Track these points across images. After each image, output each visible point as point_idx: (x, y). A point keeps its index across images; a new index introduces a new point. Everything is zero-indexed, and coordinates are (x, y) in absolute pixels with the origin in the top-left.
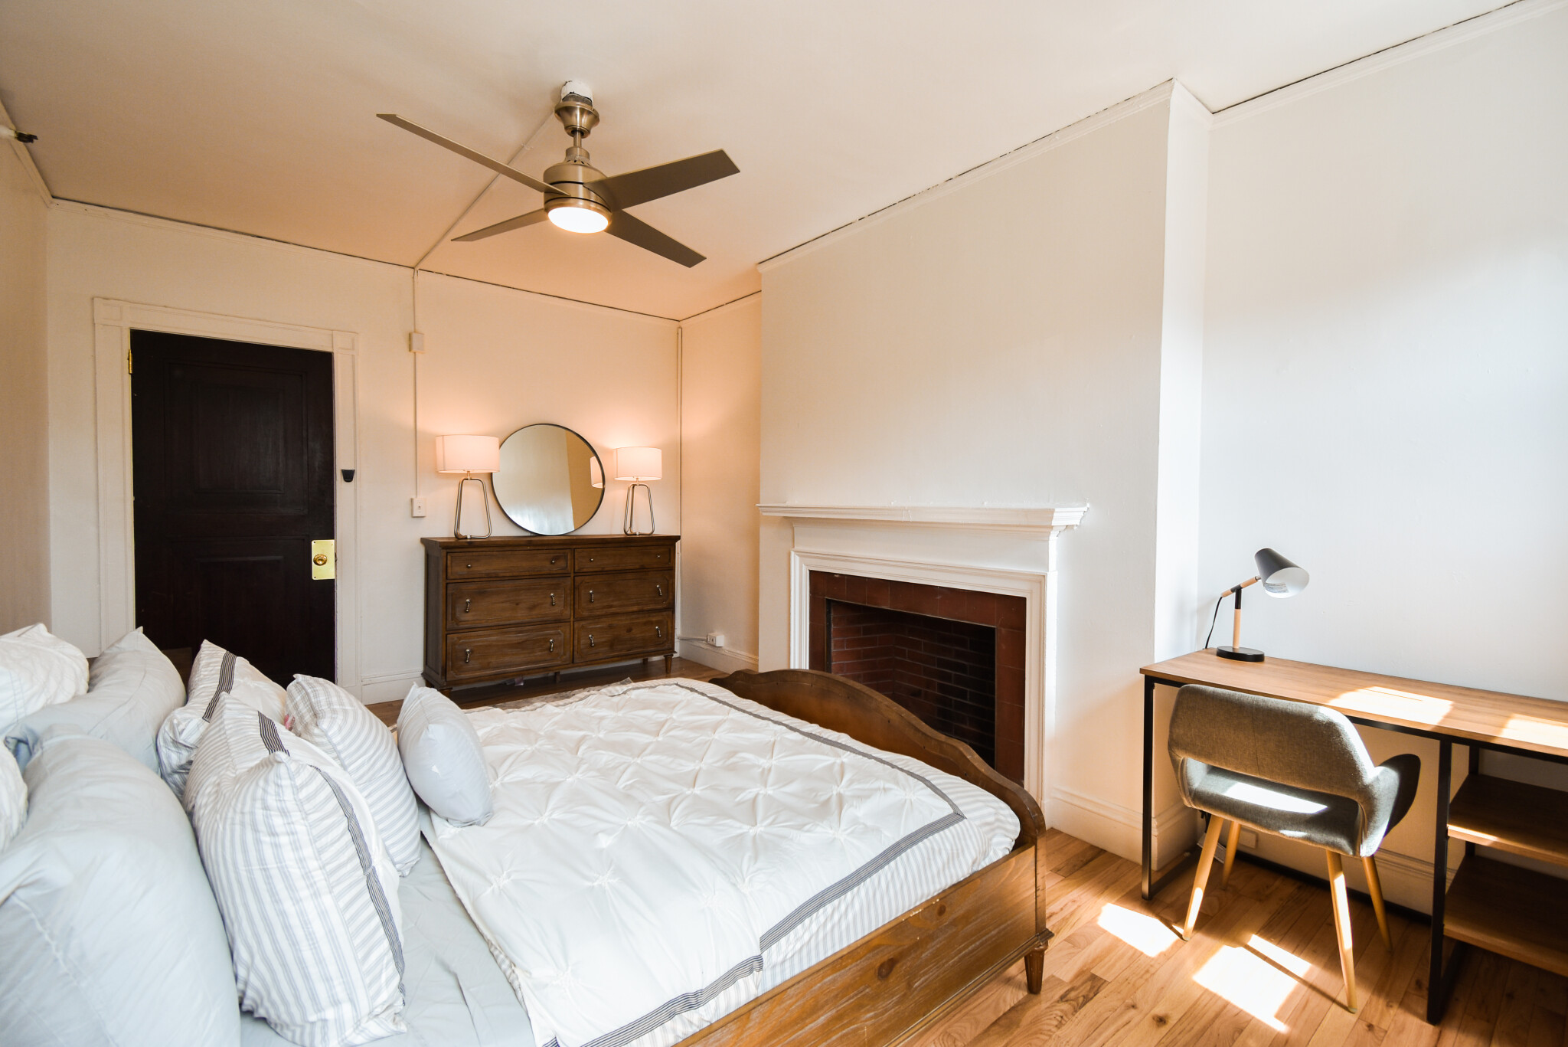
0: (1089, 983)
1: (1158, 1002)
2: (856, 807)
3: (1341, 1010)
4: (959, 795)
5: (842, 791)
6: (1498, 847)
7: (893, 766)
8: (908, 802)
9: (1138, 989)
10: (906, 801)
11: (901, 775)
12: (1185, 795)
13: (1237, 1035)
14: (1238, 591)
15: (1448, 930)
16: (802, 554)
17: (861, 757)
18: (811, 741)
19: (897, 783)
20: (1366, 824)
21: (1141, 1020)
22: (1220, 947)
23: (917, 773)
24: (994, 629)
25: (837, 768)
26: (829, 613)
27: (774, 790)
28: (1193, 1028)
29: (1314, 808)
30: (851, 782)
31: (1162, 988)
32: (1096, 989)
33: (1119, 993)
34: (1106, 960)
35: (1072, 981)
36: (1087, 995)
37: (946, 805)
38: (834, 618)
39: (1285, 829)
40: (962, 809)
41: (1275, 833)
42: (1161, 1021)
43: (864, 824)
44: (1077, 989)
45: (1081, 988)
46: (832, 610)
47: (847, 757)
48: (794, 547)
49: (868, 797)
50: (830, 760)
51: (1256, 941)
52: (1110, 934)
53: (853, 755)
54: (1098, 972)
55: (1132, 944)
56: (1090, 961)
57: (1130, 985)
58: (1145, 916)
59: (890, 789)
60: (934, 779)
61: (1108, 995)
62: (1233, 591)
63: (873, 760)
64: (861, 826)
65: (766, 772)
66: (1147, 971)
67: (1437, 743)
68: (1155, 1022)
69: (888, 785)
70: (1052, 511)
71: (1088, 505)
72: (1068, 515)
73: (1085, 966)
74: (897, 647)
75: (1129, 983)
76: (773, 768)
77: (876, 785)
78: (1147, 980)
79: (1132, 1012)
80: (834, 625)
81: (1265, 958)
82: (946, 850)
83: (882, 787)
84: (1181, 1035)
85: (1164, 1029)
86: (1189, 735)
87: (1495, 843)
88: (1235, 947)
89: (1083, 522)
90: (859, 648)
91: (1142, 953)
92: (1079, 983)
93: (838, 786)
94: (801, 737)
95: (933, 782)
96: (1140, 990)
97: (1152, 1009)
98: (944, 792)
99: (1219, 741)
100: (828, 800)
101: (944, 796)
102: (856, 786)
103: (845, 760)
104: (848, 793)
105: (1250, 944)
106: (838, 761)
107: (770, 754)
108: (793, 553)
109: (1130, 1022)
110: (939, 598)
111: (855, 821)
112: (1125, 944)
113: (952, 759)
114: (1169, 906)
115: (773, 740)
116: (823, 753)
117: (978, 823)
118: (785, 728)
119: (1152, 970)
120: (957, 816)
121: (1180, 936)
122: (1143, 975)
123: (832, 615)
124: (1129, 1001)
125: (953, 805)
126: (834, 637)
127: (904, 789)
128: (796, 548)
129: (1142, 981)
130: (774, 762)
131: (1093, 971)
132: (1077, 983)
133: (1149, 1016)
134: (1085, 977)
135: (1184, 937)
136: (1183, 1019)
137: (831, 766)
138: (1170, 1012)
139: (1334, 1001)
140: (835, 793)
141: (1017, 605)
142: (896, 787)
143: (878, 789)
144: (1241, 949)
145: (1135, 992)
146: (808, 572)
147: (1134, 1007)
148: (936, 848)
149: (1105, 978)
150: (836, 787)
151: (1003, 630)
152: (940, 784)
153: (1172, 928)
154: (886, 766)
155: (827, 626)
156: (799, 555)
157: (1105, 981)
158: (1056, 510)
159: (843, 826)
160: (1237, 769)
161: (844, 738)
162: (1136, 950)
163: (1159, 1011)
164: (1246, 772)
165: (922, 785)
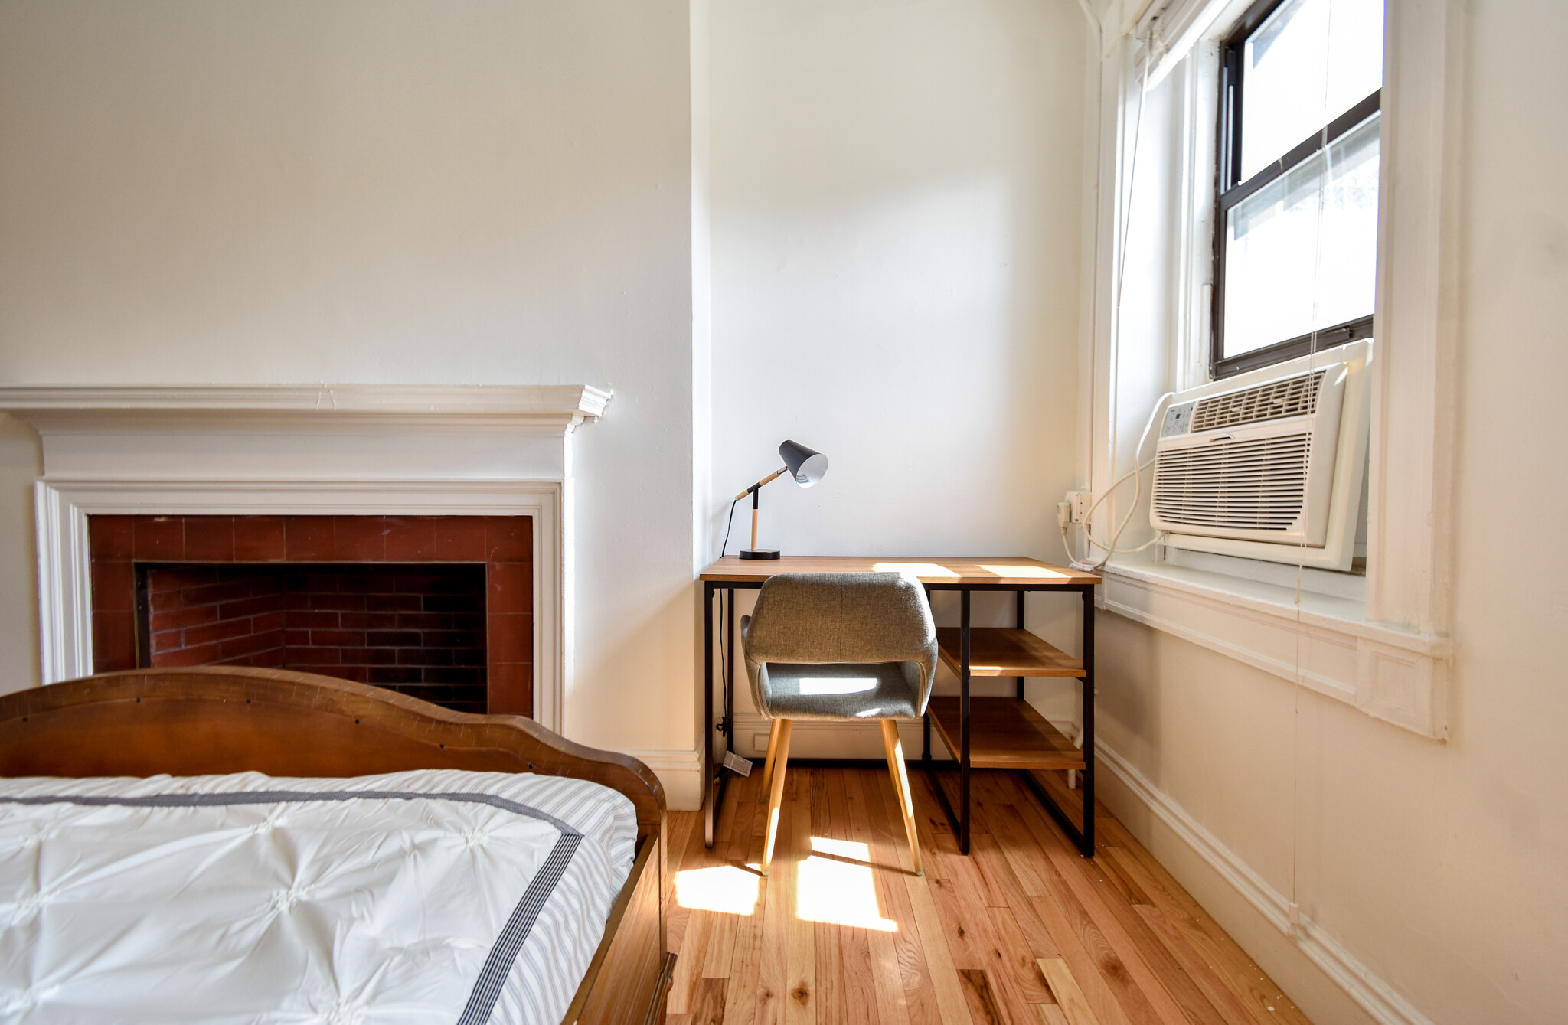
0: (709, 996)
1: (786, 971)
2: (362, 917)
3: (911, 878)
4: (556, 800)
5: (304, 895)
6: (1004, 675)
7: (409, 797)
8: (479, 853)
9: (759, 966)
10: (472, 852)
11: (439, 807)
12: (763, 706)
13: (868, 960)
14: (755, 490)
15: (974, 762)
16: (63, 486)
17: (319, 803)
18: (160, 813)
19: (437, 824)
20: (926, 682)
21: (785, 1009)
22: (796, 866)
23: (464, 791)
24: (484, 565)
25: (264, 848)
26: (142, 587)
27: (62, 981)
28: (832, 982)
29: (870, 684)
30: (322, 867)
31: (779, 949)
32: (720, 999)
33: (745, 986)
34: (710, 949)
35: (689, 1007)
36: (716, 1015)
37: (547, 827)
38: (154, 597)
39: (860, 711)
40: (571, 822)
41: (852, 719)
42: (801, 994)
43: (398, 950)
44: (701, 1013)
45: (705, 1010)
46: (150, 582)
47: (282, 816)
48: (42, 473)
49: (389, 879)
50: (243, 834)
51: (817, 843)
52: (695, 910)
53: (295, 806)
54: (710, 973)
55: (724, 911)
56: (694, 963)
57: (750, 967)
58: (716, 868)
59: (434, 841)
60: (503, 789)
61: (737, 999)
62: (749, 491)
63: (354, 800)
64: (398, 959)
65: (21, 938)
66: (755, 937)
67: (958, 594)
68: (798, 1001)
69: (422, 836)
70: (581, 389)
71: (612, 392)
72: (593, 401)
73: (692, 974)
74: (290, 629)
75: (747, 965)
76: (45, 918)
77: (392, 846)
78: (760, 948)
79: (772, 1002)
80: (155, 609)
81: (833, 857)
82: (574, 912)
83: (407, 845)
84: (829, 1000)
85: (811, 1003)
86: (772, 636)
87: (1003, 671)
88: (806, 859)
89: (605, 413)
90: (214, 642)
91: (738, 916)
92: (698, 1005)
93: (289, 888)
94: (127, 812)
95: (505, 796)
96: (761, 967)
97: (786, 986)
98: (531, 804)
99: (805, 633)
100: (273, 934)
101: (534, 813)
102: (339, 868)
103: (280, 823)
104: (322, 894)
105: (814, 848)
106: (263, 830)
107: (29, 881)
108: (40, 487)
109: (776, 1020)
110: (386, 533)
111: (376, 957)
112: (716, 914)
113: (501, 750)
114: (730, 844)
115: (31, 843)
116: (210, 828)
117: (598, 836)
118: (68, 806)
119: (759, 932)
120: (570, 840)
121: (759, 873)
122: (754, 945)
123: (150, 592)
124: (760, 991)
125: (557, 823)
126: (156, 629)
127: (460, 830)
128: (48, 475)
129: (757, 953)
130: (46, 898)
131: (704, 976)
132: (696, 1008)
133: (789, 997)
134: (701, 990)
135: (763, 873)
136: (819, 977)
137: (249, 847)
138: (803, 976)
139: (901, 871)
140: (284, 907)
141: (519, 528)
142: (439, 833)
143: (401, 854)
144: (812, 858)
145: (759, 974)
146: (85, 521)
147: (768, 995)
148: (561, 919)
149: (721, 977)
150: (283, 892)
151: (498, 566)
152: (517, 794)
153: (747, 869)
154: (391, 801)
155: (139, 611)
156: (57, 489)
157: (723, 979)
158: (587, 387)
159: (347, 987)
160: (819, 660)
161: (256, 781)
162: (731, 915)
163: (793, 983)
164: (828, 660)
165: (487, 809)
